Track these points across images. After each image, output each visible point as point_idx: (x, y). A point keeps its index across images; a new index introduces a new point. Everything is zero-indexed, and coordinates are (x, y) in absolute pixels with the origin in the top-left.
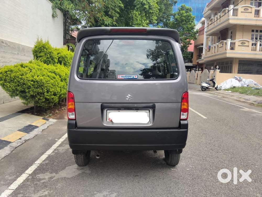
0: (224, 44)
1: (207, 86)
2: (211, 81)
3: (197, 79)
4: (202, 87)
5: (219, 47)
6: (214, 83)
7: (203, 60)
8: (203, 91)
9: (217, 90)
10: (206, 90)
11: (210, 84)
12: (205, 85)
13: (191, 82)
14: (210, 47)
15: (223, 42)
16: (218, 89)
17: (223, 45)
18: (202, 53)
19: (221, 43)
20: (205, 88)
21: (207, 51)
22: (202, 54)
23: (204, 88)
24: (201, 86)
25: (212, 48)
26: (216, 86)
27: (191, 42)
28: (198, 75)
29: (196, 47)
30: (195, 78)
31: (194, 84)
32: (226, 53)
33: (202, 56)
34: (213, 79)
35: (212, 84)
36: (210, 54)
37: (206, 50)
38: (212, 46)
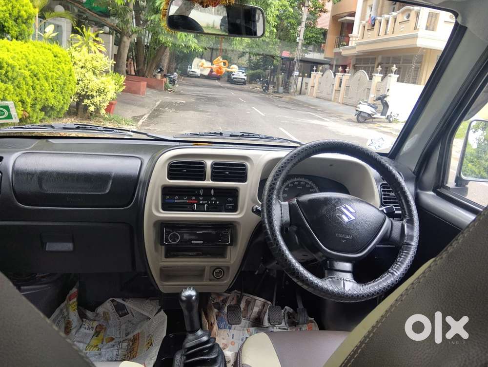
0: (413, 15)
1: (370, 112)
2: (380, 101)
3: (340, 91)
4: (359, 113)
5: (398, 21)
6: (386, 105)
7: (353, 48)
8: (360, 123)
9: (390, 122)
10: (366, 121)
11: (376, 108)
12: (365, 108)
13: (324, 95)
14: (375, 20)
15: (410, 10)
16: (391, 119)
17: (408, 16)
18: (352, 33)
19: (403, 13)
20: (366, 115)
21: (366, 28)
22: (350, 35)
23: (362, 117)
24: (357, 110)
25: (380, 23)
26: (388, 114)
27: (325, 8)
28: (341, 82)
29: (335, 18)
30: (334, 89)
31: (330, 100)
32: (415, 37)
33: (351, 39)
34: (385, 96)
35: (381, 107)
36: (371, 36)
37: (364, 27)
38: (380, 18)
